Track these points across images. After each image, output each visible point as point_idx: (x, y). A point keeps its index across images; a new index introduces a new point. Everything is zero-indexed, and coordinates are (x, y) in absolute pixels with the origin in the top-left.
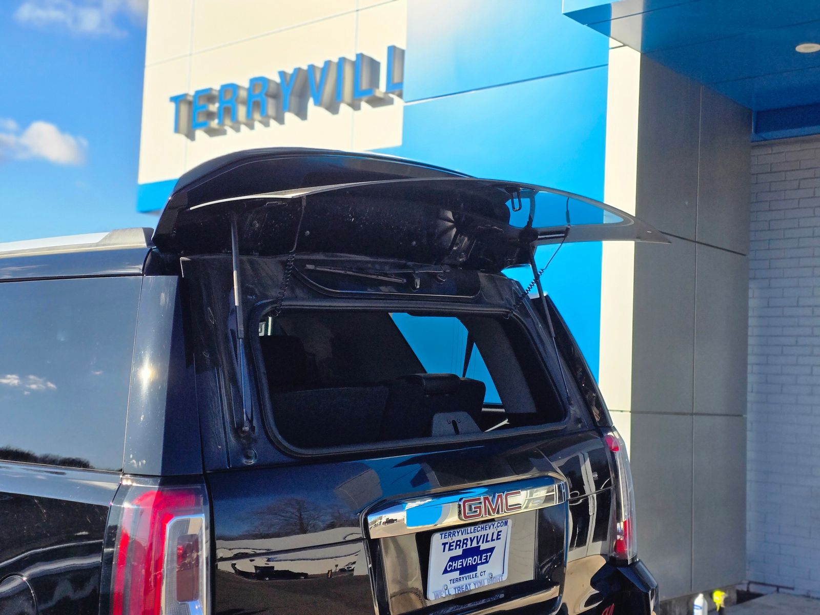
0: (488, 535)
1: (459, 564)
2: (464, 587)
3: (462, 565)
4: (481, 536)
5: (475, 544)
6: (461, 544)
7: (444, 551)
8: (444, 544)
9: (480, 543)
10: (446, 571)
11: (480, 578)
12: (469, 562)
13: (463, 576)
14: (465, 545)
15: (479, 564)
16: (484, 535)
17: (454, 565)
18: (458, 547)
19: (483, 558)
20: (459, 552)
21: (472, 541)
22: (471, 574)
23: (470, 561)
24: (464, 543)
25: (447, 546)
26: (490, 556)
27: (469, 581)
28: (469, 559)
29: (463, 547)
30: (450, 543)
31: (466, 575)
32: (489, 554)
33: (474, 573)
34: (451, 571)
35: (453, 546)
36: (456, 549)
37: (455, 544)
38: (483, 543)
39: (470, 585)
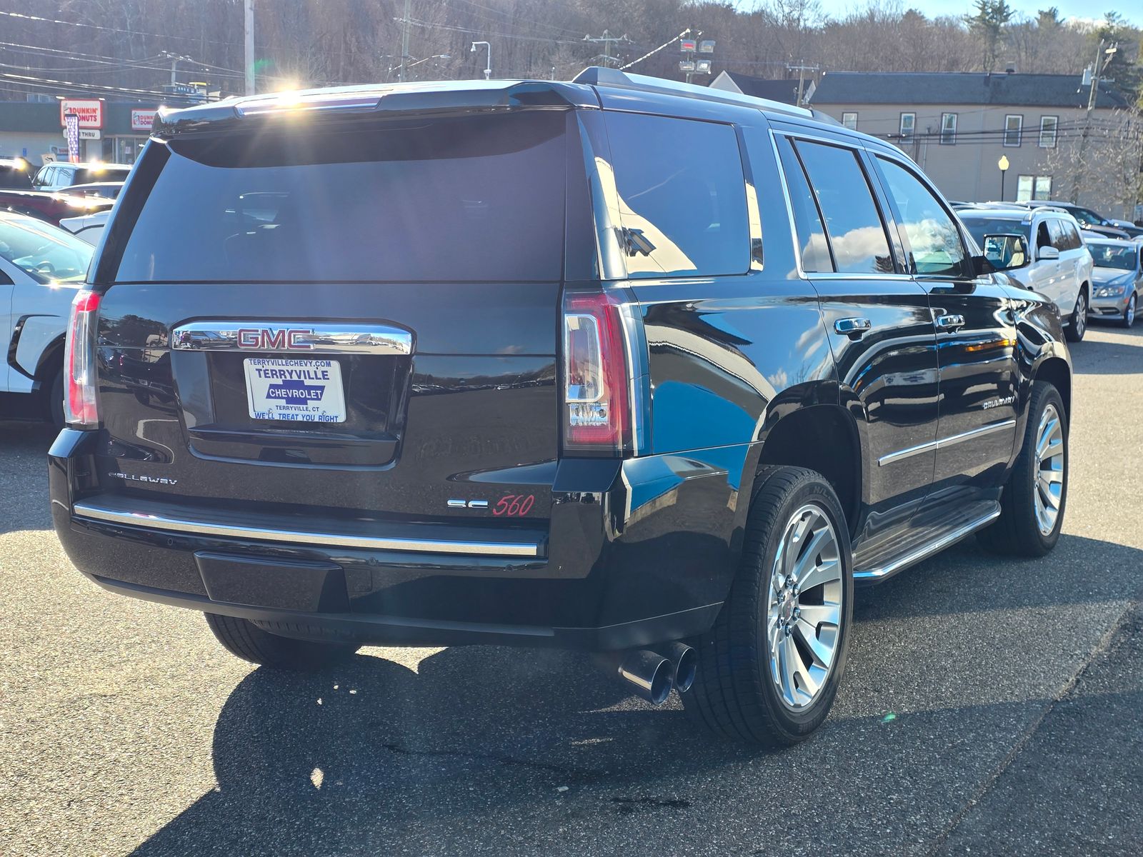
0: (308, 372)
1: (283, 393)
2: (291, 416)
3: (287, 394)
4: (300, 371)
5: (295, 377)
6: (278, 374)
7: (260, 376)
8: (259, 370)
9: (302, 378)
10: (269, 396)
11: (312, 413)
12: (294, 394)
13: (289, 405)
14: (283, 376)
15: (309, 399)
16: (304, 371)
17: (277, 393)
18: (275, 376)
19: (312, 394)
20: (279, 381)
21: (291, 374)
22: (301, 406)
23: (296, 393)
24: (281, 375)
25: (262, 373)
26: (321, 394)
27: (297, 412)
28: (294, 391)
29: (281, 377)
30: (265, 371)
31: (295, 406)
32: (319, 392)
33: (305, 406)
34: (275, 397)
35: (268, 374)
36: (273, 377)
37: (270, 372)
38: (305, 378)
39: (297, 415)
